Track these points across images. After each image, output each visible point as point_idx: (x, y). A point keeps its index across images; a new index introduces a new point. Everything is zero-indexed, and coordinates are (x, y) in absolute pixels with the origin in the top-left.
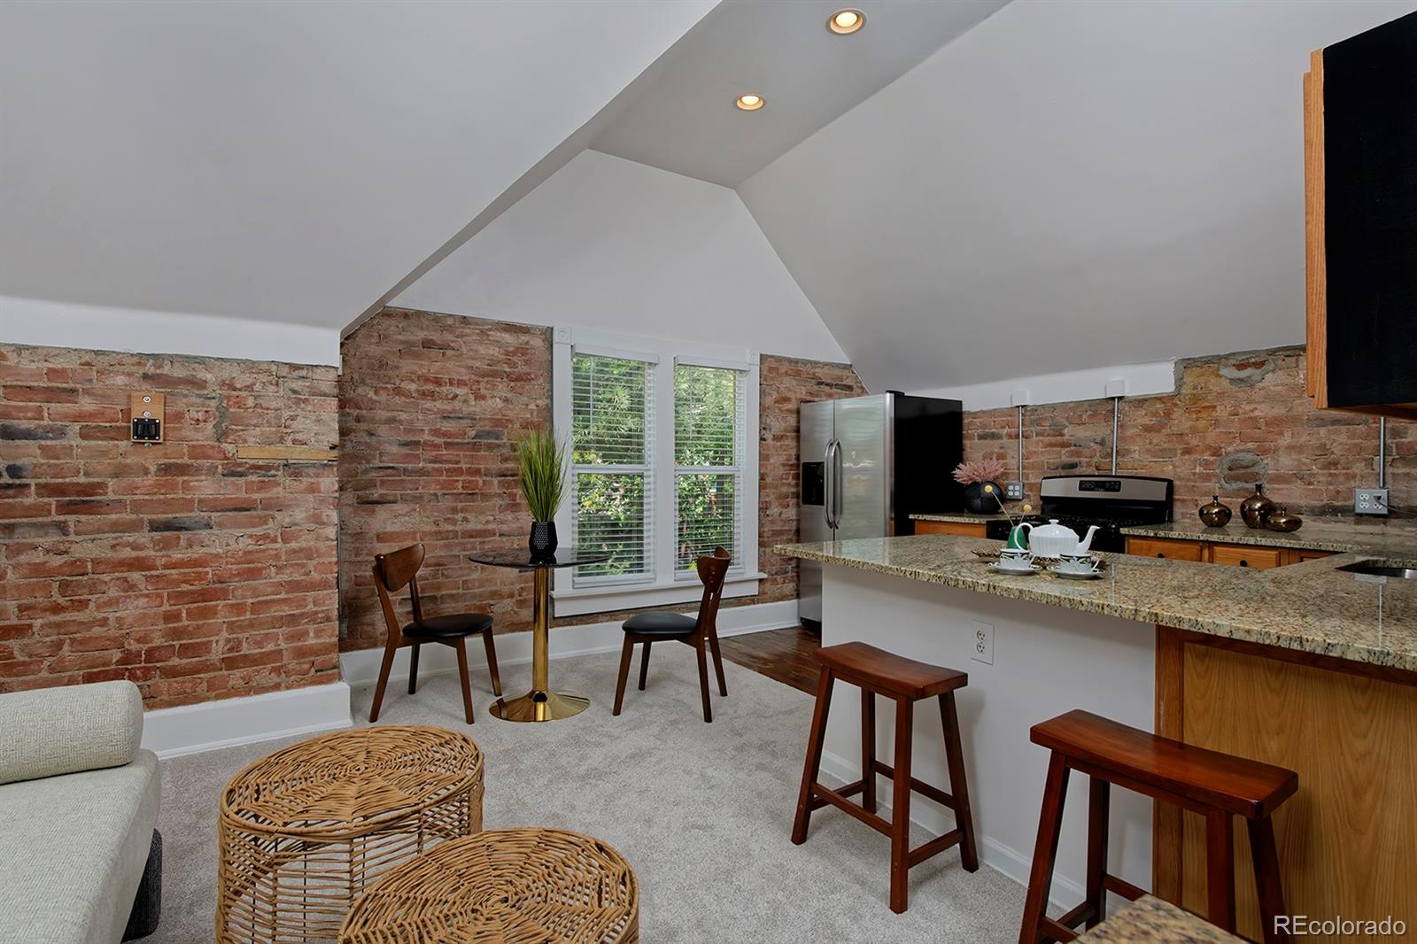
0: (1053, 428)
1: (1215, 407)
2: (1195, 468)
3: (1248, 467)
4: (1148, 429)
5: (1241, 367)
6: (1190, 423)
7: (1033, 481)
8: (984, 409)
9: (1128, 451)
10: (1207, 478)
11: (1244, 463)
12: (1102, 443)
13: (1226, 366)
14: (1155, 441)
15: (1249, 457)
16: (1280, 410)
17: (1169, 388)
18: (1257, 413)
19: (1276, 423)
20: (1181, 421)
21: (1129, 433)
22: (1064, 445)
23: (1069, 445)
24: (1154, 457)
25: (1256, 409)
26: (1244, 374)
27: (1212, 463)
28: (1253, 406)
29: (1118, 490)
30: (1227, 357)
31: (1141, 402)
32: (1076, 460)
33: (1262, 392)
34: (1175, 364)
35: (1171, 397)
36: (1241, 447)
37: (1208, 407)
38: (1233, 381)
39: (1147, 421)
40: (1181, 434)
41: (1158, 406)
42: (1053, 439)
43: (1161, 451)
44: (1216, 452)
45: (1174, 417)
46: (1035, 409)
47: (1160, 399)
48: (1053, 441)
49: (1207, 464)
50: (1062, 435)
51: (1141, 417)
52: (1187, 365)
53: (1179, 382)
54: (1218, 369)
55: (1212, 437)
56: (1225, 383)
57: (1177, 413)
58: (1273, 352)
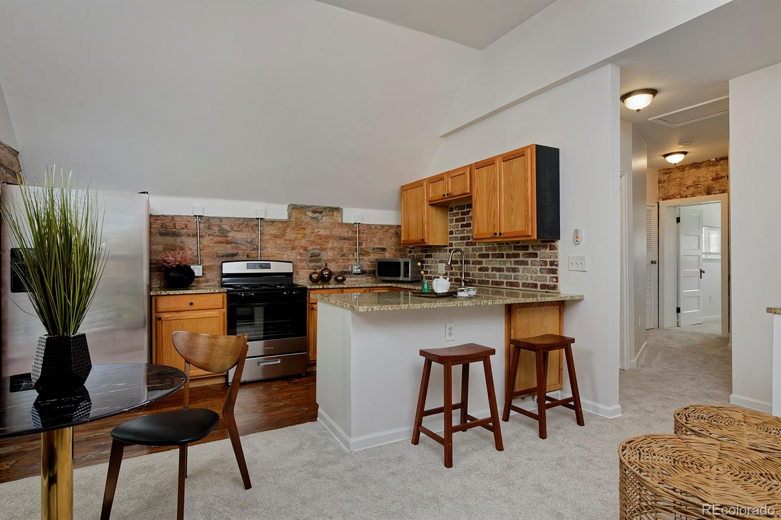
0: (221, 231)
1: (305, 228)
2: (297, 256)
3: (317, 256)
4: (276, 236)
5: (314, 212)
6: (294, 235)
7: (207, 264)
8: (166, 214)
9: (265, 247)
10: (302, 261)
11: (316, 254)
12: (251, 242)
13: (309, 211)
14: (278, 243)
15: (317, 251)
16: (328, 233)
17: (285, 217)
18: (320, 233)
19: (327, 237)
20: (290, 234)
21: (266, 238)
22: (228, 242)
23: (232, 243)
24: (278, 251)
25: (319, 231)
26: (316, 215)
27: (304, 254)
28: (319, 230)
29: (270, 268)
30: (309, 207)
31: (273, 222)
32: (236, 252)
33: (322, 224)
34: (288, 206)
35: (286, 222)
36: (315, 248)
37: (303, 228)
38: (312, 218)
39: (273, 232)
40: (291, 240)
41: (280, 225)
42: (220, 239)
43: (282, 248)
44: (305, 249)
45: (287, 231)
46: (209, 219)
47: (281, 222)
48: (221, 240)
49: (301, 254)
50: (226, 237)
51: (272, 230)
52: (294, 208)
53: (290, 215)
54: (306, 212)
55: (303, 242)
56: (308, 218)
57: (289, 230)
58: (325, 208)
